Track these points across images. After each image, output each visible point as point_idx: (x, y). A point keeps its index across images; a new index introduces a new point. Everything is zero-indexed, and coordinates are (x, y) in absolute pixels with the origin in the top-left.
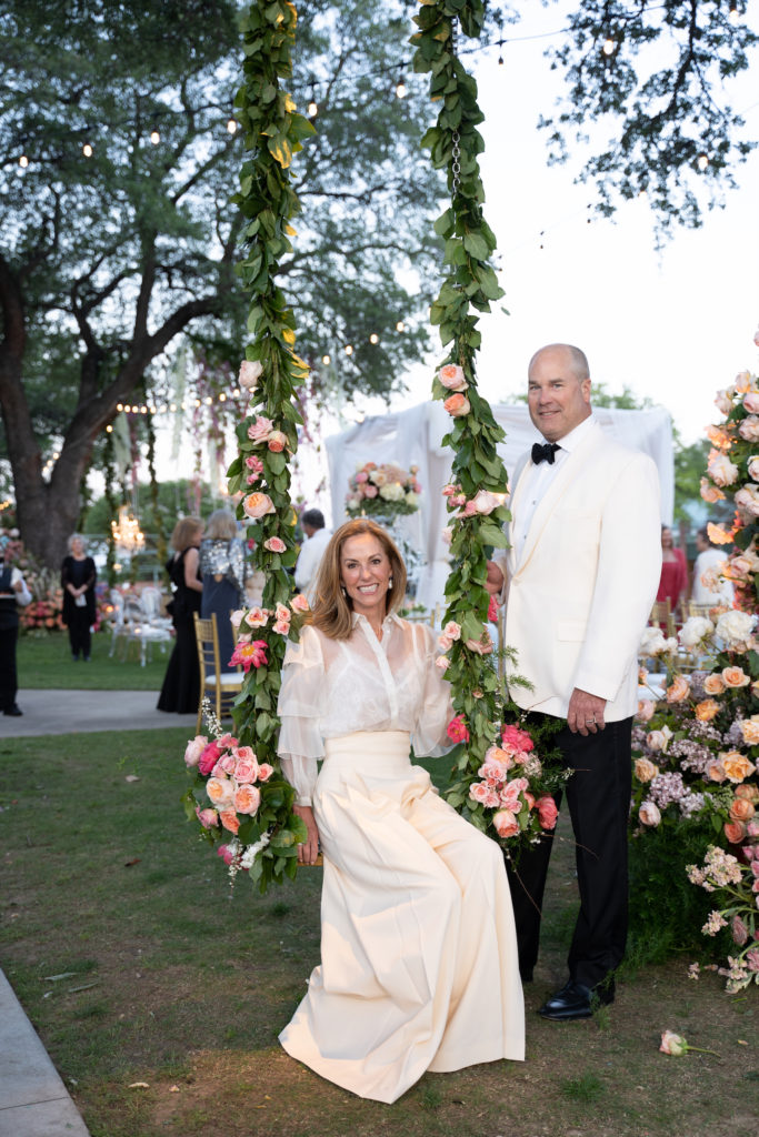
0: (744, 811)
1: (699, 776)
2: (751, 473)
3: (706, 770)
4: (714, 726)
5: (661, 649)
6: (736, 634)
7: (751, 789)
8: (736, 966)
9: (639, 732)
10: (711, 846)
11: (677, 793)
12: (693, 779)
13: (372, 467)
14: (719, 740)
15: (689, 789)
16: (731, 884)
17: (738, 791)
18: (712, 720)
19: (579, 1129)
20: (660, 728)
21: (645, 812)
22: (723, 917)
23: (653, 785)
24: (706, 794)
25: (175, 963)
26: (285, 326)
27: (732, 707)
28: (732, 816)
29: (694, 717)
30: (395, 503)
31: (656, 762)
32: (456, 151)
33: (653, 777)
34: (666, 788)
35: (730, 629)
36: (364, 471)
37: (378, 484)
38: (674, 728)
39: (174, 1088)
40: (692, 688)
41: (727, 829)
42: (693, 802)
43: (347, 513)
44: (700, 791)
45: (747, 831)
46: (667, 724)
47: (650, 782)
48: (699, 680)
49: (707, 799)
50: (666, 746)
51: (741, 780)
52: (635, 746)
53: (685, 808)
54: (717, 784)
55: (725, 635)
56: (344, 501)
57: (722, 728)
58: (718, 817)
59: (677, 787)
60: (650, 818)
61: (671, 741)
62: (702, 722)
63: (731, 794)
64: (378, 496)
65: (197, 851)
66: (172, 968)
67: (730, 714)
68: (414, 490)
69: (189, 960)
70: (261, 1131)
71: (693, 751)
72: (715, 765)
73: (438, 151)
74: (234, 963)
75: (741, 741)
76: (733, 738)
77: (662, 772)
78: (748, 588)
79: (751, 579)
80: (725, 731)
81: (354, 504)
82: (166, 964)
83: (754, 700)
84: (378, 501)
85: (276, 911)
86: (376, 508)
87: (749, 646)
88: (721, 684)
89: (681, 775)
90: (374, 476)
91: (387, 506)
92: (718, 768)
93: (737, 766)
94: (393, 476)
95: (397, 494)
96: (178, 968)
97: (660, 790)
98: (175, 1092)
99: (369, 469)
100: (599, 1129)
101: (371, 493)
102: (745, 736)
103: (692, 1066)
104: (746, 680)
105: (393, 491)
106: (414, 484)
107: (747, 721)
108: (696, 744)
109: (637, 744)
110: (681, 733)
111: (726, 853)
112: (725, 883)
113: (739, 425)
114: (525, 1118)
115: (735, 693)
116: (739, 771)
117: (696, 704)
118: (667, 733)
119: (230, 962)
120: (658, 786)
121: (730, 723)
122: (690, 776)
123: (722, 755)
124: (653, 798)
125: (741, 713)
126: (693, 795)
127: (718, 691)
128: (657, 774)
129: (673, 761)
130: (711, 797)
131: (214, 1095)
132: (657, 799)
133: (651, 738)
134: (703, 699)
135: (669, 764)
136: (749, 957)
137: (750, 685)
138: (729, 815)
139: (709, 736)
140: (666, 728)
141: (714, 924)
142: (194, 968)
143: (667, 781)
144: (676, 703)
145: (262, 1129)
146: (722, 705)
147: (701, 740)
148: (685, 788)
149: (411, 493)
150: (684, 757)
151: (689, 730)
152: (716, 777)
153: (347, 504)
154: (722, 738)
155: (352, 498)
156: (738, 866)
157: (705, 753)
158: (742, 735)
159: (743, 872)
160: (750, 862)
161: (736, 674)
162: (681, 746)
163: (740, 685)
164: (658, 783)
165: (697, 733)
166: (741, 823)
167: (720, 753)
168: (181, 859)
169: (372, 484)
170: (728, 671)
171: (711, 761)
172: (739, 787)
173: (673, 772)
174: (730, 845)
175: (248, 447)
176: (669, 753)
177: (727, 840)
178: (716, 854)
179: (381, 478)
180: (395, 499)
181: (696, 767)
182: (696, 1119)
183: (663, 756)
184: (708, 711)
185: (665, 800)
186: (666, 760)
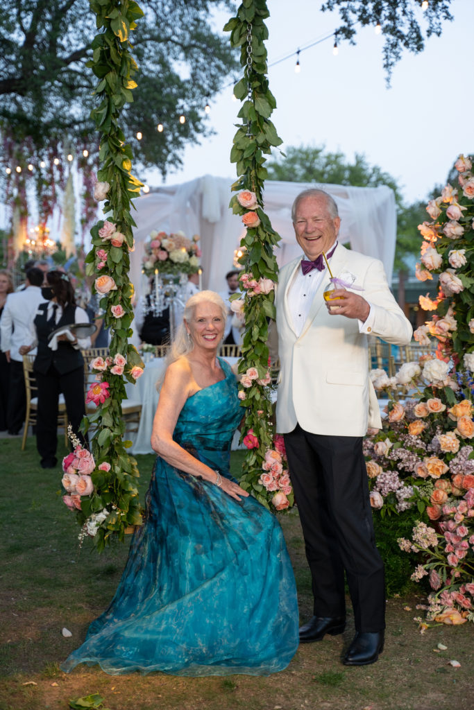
0: (441, 498)
1: (410, 473)
2: (450, 262)
3: (415, 469)
4: (421, 439)
5: (386, 385)
6: (436, 376)
7: (446, 483)
8: (433, 603)
9: (370, 443)
10: (417, 521)
11: (395, 486)
12: (405, 475)
13: (164, 236)
14: (424, 448)
15: (403, 483)
16: (431, 548)
17: (437, 484)
18: (420, 435)
19: (328, 702)
20: (384, 440)
21: (373, 499)
22: (425, 569)
23: (378, 480)
24: (415, 486)
25: (41, 606)
26: (125, 157)
27: (433, 426)
28: (432, 501)
29: (407, 433)
30: (182, 265)
31: (380, 464)
32: (249, 37)
33: (379, 474)
34: (387, 482)
35: (433, 373)
36: (157, 239)
37: (168, 250)
38: (394, 440)
39: (54, 684)
40: (406, 412)
41: (429, 510)
42: (406, 492)
43: (143, 272)
44: (410, 485)
45: (442, 511)
46: (388, 437)
47: (376, 477)
48: (411, 407)
49: (415, 490)
50: (387, 452)
51: (439, 477)
52: (366, 453)
53: (400, 497)
54: (423, 479)
55: (429, 377)
56: (141, 262)
57: (426, 440)
58: (422, 503)
59: (395, 481)
60: (376, 503)
61: (391, 448)
62: (413, 436)
63: (432, 486)
64: (168, 259)
65: (42, 530)
66: (39, 609)
67: (432, 431)
68: (196, 255)
69: (51, 604)
70: (119, 707)
71: (407, 456)
72: (421, 466)
73: (236, 35)
74: (84, 606)
75: (439, 449)
76: (434, 448)
77: (385, 470)
78: (448, 341)
79: (450, 335)
80: (429, 442)
81: (149, 265)
82: (34, 607)
83: (449, 421)
84: (168, 263)
85: (108, 571)
86: (166, 269)
87: (446, 383)
88: (427, 410)
89: (397, 473)
90: (165, 243)
91: (175, 267)
92: (423, 468)
93: (436, 466)
94: (180, 243)
95: (183, 257)
96: (44, 609)
97: (383, 483)
98: (55, 686)
99: (161, 238)
100: (341, 701)
101: (163, 256)
102: (442, 446)
103: (402, 665)
104: (443, 408)
105: (180, 255)
106: (196, 250)
107: (443, 435)
108: (408, 451)
109: (367, 451)
110: (399, 444)
111: (428, 526)
112: (427, 547)
113: (443, 227)
114: (293, 696)
115: (436, 417)
116: (438, 470)
117: (409, 423)
118: (388, 443)
119: (80, 605)
120: (382, 481)
121: (432, 436)
122: (404, 474)
123: (426, 459)
124: (378, 489)
125: (440, 430)
126: (405, 488)
127: (424, 414)
128: (382, 472)
129: (392, 463)
130: (418, 488)
131: (84, 687)
132: (381, 490)
133: (377, 447)
134: (414, 420)
135: (390, 465)
136: (442, 596)
137: (446, 410)
138: (430, 501)
139: (417, 446)
140: (388, 440)
141: (419, 574)
142: (55, 609)
143: (388, 477)
144: (396, 422)
145: (120, 706)
146: (427, 424)
147: (412, 449)
148: (400, 482)
149: (194, 257)
150: (400, 460)
151: (404, 441)
152: (421, 474)
153: (144, 264)
154: (426, 447)
155: (148, 260)
156: (436, 535)
157: (414, 457)
158: (439, 445)
159: (439, 539)
160: (444, 533)
161: (436, 403)
162: (398, 453)
163: (439, 411)
164: (381, 478)
165: (409, 443)
166: (439, 506)
167: (425, 458)
168: (31, 536)
169: (163, 249)
170: (430, 401)
171: (419, 463)
172: (438, 481)
173: (392, 471)
174: (431, 521)
175: (98, 243)
176: (389, 458)
177: (429, 518)
178: (421, 527)
179: (171, 245)
180: (182, 261)
181: (408, 467)
182: (405, 695)
183: (386, 460)
184: (417, 428)
185: (386, 490)
186: (387, 462)
